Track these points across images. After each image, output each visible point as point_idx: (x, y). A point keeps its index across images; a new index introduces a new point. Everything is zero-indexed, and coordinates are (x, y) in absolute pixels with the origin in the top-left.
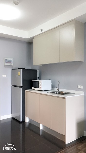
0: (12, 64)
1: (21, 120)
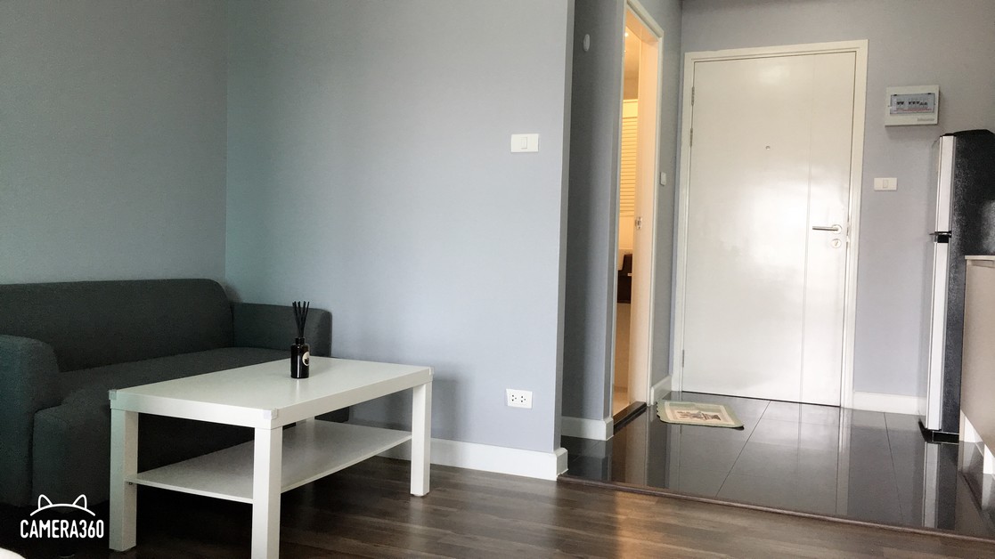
0: (934, 116)
1: (934, 424)
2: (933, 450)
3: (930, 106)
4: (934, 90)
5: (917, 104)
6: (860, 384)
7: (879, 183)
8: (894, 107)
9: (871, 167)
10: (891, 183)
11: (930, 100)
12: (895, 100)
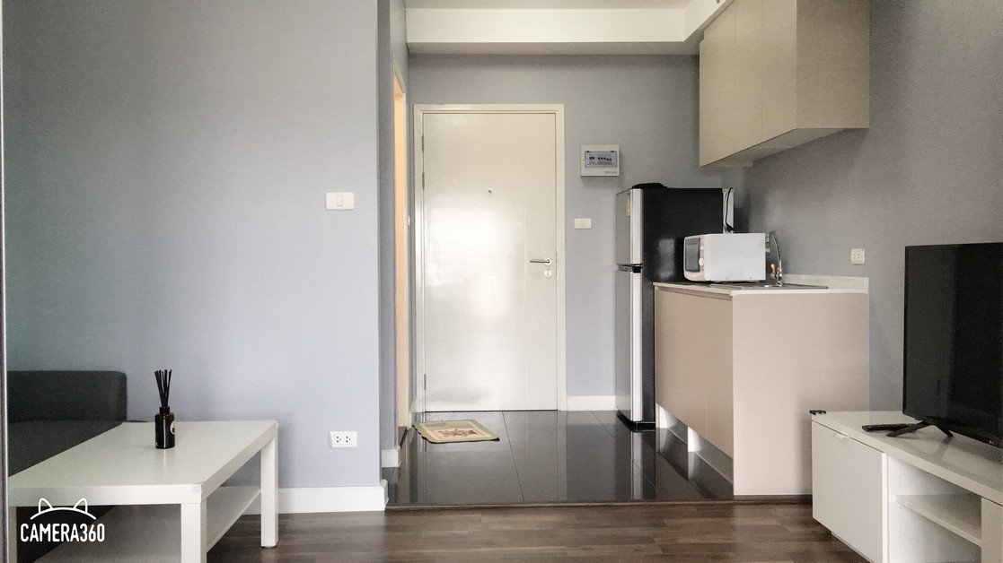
0: (617, 170)
1: (637, 416)
2: (637, 438)
3: (614, 160)
4: (616, 148)
5: (604, 160)
6: (572, 390)
7: (579, 223)
8: (588, 161)
9: (572, 211)
10: (587, 223)
11: (613, 156)
12: (588, 155)
